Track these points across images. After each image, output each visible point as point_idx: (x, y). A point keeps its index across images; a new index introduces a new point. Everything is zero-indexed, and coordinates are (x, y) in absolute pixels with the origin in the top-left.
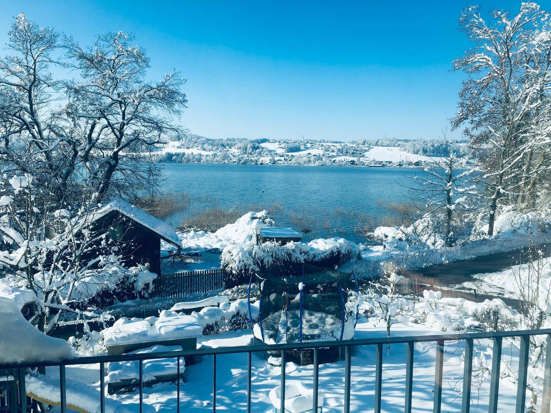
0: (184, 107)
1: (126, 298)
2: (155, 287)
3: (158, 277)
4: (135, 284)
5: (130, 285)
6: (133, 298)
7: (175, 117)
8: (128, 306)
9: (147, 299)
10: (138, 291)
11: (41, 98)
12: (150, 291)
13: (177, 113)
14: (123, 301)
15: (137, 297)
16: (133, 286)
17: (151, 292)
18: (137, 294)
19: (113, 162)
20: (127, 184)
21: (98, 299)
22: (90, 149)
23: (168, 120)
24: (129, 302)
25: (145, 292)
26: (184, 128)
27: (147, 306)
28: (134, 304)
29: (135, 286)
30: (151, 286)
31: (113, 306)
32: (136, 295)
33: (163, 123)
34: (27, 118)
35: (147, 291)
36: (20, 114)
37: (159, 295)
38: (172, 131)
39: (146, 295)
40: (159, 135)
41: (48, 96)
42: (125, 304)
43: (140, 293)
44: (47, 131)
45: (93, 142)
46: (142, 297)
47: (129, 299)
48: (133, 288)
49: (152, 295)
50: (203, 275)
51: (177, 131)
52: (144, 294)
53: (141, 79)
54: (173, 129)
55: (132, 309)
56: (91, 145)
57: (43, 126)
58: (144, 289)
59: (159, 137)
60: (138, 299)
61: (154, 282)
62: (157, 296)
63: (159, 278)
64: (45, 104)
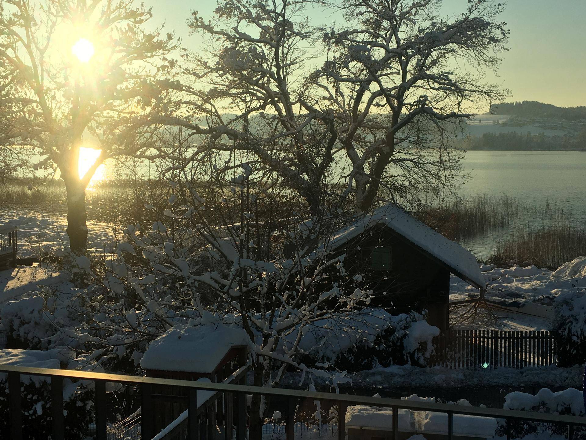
0: (503, 50)
1: (390, 361)
2: (436, 349)
3: (441, 334)
4: (405, 341)
5: (397, 342)
6: (402, 362)
7: (489, 71)
8: (393, 375)
9: (422, 366)
10: (409, 353)
11: (293, 57)
12: (428, 355)
13: (490, 64)
14: (386, 365)
15: (407, 361)
16: (402, 343)
17: (429, 357)
18: (407, 356)
19: (386, 149)
20: (407, 183)
21: (350, 358)
22: (355, 130)
23: (474, 78)
24: (394, 369)
25: (420, 355)
26: (500, 88)
27: (422, 377)
28: (403, 373)
29: (405, 345)
30: (430, 347)
31: (371, 371)
32: (405, 358)
33: (465, 83)
34: (274, 87)
35: (423, 354)
36: (263, 82)
37: (443, 363)
38: (480, 96)
39: (422, 361)
40: (459, 103)
41: (302, 53)
42: (388, 370)
43: (412, 355)
44: (298, 105)
45: (359, 119)
46: (415, 363)
47: (395, 363)
48: (402, 347)
49: (431, 362)
50: (534, 337)
51: (488, 95)
52: (418, 359)
53: (434, 14)
54: (482, 91)
55: (399, 380)
56: (357, 124)
57: (292, 98)
58: (418, 350)
59: (459, 106)
60: (408, 366)
61: (435, 340)
62: (439, 364)
63: (443, 335)
64: (297, 66)
